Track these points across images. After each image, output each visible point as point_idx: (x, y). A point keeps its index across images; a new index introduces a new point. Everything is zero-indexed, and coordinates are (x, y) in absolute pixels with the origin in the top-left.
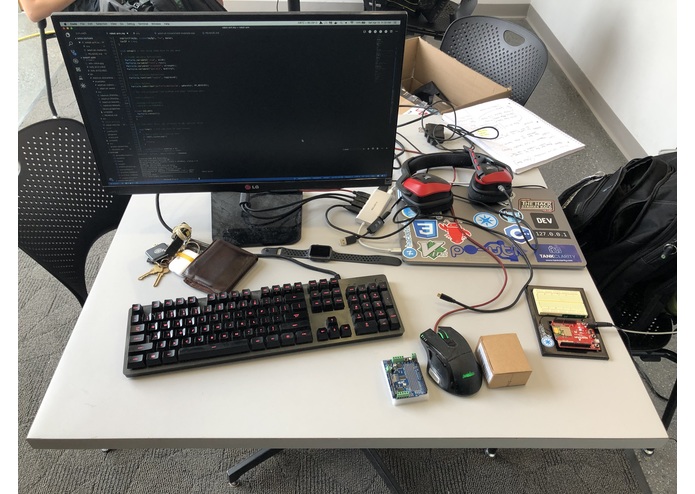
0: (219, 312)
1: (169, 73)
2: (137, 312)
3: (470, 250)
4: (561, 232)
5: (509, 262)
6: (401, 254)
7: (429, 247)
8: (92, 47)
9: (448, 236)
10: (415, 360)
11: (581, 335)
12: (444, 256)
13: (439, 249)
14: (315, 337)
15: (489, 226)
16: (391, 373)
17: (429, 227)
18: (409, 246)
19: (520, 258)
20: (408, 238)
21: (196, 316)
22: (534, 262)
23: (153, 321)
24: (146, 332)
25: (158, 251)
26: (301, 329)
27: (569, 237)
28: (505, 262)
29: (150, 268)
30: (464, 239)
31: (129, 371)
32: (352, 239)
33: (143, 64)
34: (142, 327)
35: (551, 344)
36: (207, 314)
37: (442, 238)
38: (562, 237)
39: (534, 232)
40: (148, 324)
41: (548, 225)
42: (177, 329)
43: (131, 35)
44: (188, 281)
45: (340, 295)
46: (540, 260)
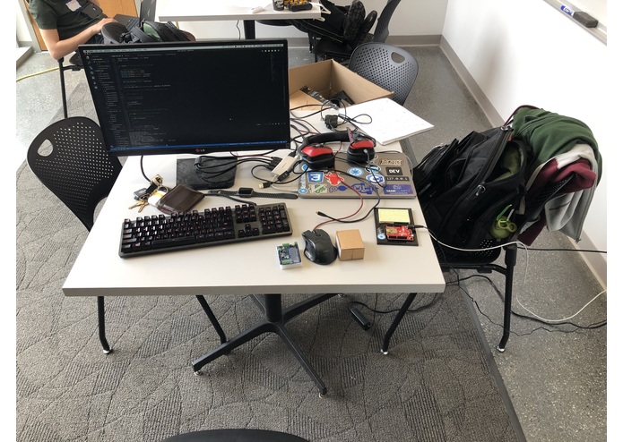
0: (178, 222)
1: (147, 78)
2: (127, 224)
3: (341, 188)
4: (404, 178)
5: (366, 195)
6: (297, 192)
7: (316, 187)
8: (102, 64)
9: (329, 181)
10: (296, 246)
11: (403, 232)
12: (325, 192)
13: (323, 189)
14: (237, 236)
15: (357, 175)
16: (280, 252)
17: (318, 176)
18: (304, 187)
19: (373, 192)
20: (304, 183)
21: (163, 225)
22: (382, 195)
23: (137, 227)
24: (133, 233)
25: (142, 192)
26: (228, 231)
27: (408, 180)
28: (362, 195)
29: (136, 202)
30: (339, 182)
31: (122, 254)
32: (267, 185)
33: (132, 73)
34: (131, 230)
35: (384, 237)
36: (170, 223)
37: (325, 182)
38: (404, 180)
39: (386, 178)
40: (134, 229)
41: (396, 174)
42: (152, 231)
43: (124, 57)
44: (160, 208)
45: (254, 213)
46: (386, 193)
